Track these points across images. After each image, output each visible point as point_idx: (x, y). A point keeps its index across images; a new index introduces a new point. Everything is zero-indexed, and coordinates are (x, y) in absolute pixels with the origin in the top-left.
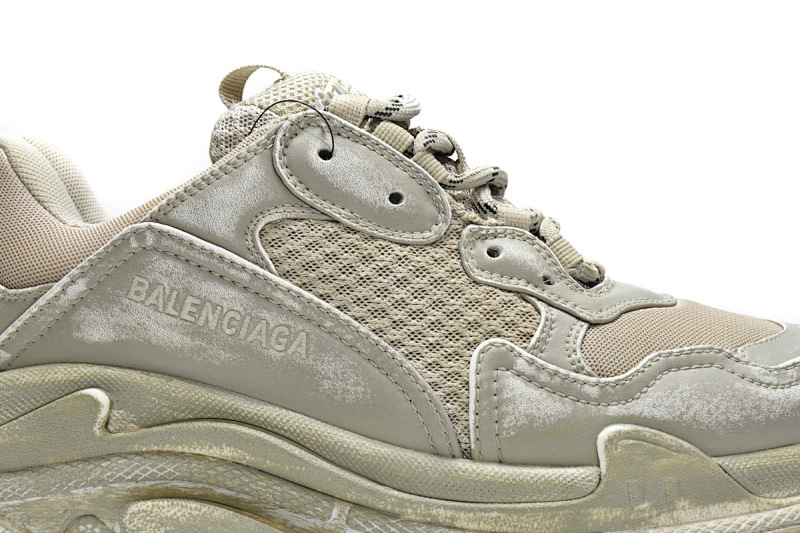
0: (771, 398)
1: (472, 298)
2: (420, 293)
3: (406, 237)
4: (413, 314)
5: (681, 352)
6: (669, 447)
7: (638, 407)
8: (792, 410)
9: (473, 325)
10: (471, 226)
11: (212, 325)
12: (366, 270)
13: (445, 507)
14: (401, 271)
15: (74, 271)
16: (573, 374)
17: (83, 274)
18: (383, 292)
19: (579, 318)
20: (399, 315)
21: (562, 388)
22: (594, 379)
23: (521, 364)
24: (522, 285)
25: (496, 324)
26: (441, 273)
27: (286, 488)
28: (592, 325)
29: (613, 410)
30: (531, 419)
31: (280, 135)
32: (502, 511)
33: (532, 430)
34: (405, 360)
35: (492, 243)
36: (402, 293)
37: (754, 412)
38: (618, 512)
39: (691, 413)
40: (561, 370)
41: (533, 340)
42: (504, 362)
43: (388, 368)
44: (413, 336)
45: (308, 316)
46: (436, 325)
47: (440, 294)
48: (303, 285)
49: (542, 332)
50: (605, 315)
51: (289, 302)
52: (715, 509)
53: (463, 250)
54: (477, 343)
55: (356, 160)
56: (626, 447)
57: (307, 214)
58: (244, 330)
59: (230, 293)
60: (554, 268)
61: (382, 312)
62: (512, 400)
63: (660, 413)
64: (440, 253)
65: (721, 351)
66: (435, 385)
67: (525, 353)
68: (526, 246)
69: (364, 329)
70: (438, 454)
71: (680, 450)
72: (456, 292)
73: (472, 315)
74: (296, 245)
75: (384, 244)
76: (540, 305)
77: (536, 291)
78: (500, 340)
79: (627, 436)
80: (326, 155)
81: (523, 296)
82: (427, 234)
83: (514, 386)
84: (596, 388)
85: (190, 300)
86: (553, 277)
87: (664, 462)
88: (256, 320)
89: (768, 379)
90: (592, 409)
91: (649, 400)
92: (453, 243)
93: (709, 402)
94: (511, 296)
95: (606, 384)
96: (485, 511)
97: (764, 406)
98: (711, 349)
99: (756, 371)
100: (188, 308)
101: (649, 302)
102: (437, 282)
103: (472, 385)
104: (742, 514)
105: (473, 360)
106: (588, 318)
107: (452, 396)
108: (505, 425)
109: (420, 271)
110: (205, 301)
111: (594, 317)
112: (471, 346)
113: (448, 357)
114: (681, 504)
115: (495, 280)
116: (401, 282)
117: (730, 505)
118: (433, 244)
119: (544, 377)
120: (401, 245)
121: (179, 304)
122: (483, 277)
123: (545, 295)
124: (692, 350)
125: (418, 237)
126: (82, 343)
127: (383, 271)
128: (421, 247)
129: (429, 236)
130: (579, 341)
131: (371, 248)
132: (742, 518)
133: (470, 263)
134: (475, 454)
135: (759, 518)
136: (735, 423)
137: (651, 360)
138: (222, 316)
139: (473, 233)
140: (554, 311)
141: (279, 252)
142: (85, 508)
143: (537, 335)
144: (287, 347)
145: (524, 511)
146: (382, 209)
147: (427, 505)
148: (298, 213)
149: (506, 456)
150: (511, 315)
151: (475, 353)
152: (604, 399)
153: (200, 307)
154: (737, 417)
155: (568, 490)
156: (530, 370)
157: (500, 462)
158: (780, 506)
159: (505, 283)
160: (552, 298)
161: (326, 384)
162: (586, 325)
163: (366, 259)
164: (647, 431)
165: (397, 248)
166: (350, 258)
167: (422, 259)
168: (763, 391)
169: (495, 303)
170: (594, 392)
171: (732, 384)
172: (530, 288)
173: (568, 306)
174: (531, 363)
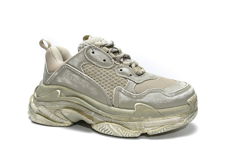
0: (168, 99)
1: (116, 79)
2: (107, 77)
3: (106, 67)
4: (106, 81)
5: (153, 90)
6: (147, 107)
7: (142, 100)
8: (172, 101)
9: (116, 83)
10: (117, 66)
11: (75, 81)
12: (98, 73)
13: (109, 115)
14: (104, 73)
15: (56, 71)
16: (131, 93)
17: (57, 71)
18: (101, 77)
19: (135, 83)
20: (104, 81)
21: (130, 96)
22: (135, 94)
23: (122, 91)
24: (125, 76)
25: (120, 84)
26: (111, 74)
27: (85, 109)
28: (137, 84)
29: (138, 100)
30: (123, 101)
31: (86, 49)
32: (118, 116)
33: (123, 102)
34: (103, 89)
35: (121, 68)
36: (104, 77)
37: (165, 102)
38: (138, 118)
39: (152, 101)
40: (130, 93)
41: (126, 86)
42: (120, 90)
43: (101, 90)
44: (105, 85)
45: (89, 81)
46: (109, 83)
47: (111, 78)
48: (88, 75)
49: (127, 85)
50: (140, 82)
51: (86, 78)
52: (156, 119)
53: (115, 70)
54: (116, 87)
55: (98, 54)
56: (140, 107)
57: (90, 63)
58: (79, 82)
59: (77, 76)
60: (132, 73)
61: (100, 81)
62: (120, 97)
63: (146, 101)
64: (111, 70)
65: (160, 89)
66: (108, 94)
67: (123, 89)
68: (127, 69)
69: (97, 83)
70: (109, 105)
71: (150, 108)
72: (113, 78)
73: (116, 82)
74: (88, 68)
75: (102, 68)
76: (128, 80)
77: (128, 77)
78: (120, 86)
79: (140, 105)
80: (93, 53)
81: (125, 78)
82: (109, 67)
83: (121, 95)
84: (135, 96)
85: (71, 77)
86: (132, 74)
87: (146, 110)
88: (81, 81)
89: (168, 95)
90: (134, 100)
91: (145, 99)
92: (114, 69)
93: (156, 99)
94: (123, 78)
95: (137, 95)
96: (115, 116)
97: (167, 100)
98: (159, 89)
99: (166, 94)
100: (71, 78)
101: (151, 79)
102: (110, 76)
103: (114, 94)
104: (161, 120)
105: (115, 90)
106: (136, 82)
107: (111, 96)
108: (119, 102)
109: (107, 74)
110: (73, 77)
111: (138, 82)
112: (115, 87)
113: (111, 89)
114: (149, 118)
115: (121, 75)
116: (104, 75)
117: (159, 118)
118: (110, 69)
119: (126, 94)
120: (105, 69)
121: (70, 77)
122: (118, 75)
123: (129, 78)
124: (155, 89)
125: (108, 67)
126: (58, 82)
127: (101, 73)
128: (108, 69)
129: (110, 67)
130: (134, 87)
131: (99, 69)
132: (161, 121)
133: (116, 72)
134: (114, 106)
135: (164, 121)
136: (161, 103)
137: (147, 91)
138: (76, 80)
139: (117, 67)
140: (131, 81)
141: (85, 70)
142: (58, 108)
143: (126, 85)
144: (86, 85)
145: (121, 117)
146: (102, 62)
147: (106, 114)
148: (88, 63)
149: (119, 107)
150: (122, 82)
151: (115, 88)
152: (137, 98)
153: (73, 78)
154: (161, 102)
155: (129, 114)
156: (124, 92)
157: (119, 108)
158: (169, 119)
159: (122, 76)
160: (131, 79)
161: (92, 92)
162: (136, 84)
163: (99, 71)
164: (144, 104)
165: (104, 69)
166: (96, 71)
167: (108, 71)
168: (167, 97)
169: (120, 79)
170: (135, 97)
171: (161, 96)
172: (127, 77)
173: (133, 80)
174: (124, 91)
